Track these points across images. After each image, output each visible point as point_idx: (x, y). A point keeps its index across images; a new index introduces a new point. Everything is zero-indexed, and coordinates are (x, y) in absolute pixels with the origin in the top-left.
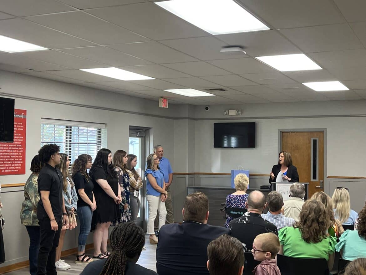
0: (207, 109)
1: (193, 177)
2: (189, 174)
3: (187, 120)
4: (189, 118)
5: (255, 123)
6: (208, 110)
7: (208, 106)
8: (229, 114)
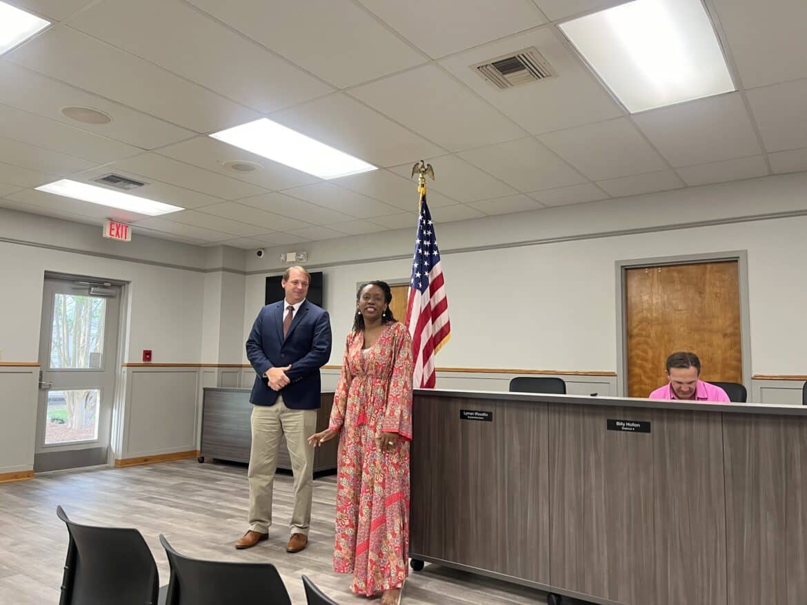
0: (260, 253)
1: (237, 372)
2: (219, 366)
3: (221, 272)
4: (224, 269)
5: (321, 273)
6: (261, 257)
7: (263, 249)
8: (287, 261)
